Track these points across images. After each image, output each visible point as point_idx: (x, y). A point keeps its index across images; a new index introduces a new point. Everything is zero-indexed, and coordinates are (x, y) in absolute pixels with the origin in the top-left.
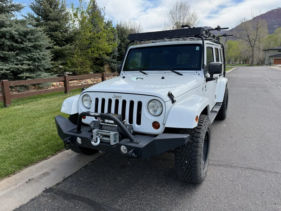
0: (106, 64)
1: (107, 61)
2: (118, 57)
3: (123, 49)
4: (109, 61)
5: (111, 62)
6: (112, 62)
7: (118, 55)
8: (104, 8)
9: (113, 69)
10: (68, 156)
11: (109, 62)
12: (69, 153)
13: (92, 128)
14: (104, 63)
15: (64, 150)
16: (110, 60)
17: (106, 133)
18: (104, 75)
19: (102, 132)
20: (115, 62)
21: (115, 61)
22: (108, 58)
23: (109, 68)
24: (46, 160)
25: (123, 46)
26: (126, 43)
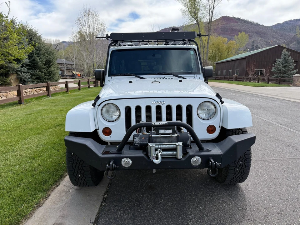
0: (13, 73)
1: (14, 69)
2: (28, 65)
3: (35, 55)
4: (18, 70)
5: (19, 71)
6: (21, 72)
7: (29, 63)
8: (8, 3)
9: (22, 80)
10: (65, 194)
11: (17, 72)
12: (64, 189)
13: (137, 144)
14: (10, 72)
15: (55, 188)
16: (18, 68)
17: (168, 146)
18: (21, 87)
19: (162, 146)
20: (25, 71)
21: (25, 69)
22: (16, 66)
23: (17, 78)
24: (42, 208)
25: (35, 52)
26: (38, 49)
